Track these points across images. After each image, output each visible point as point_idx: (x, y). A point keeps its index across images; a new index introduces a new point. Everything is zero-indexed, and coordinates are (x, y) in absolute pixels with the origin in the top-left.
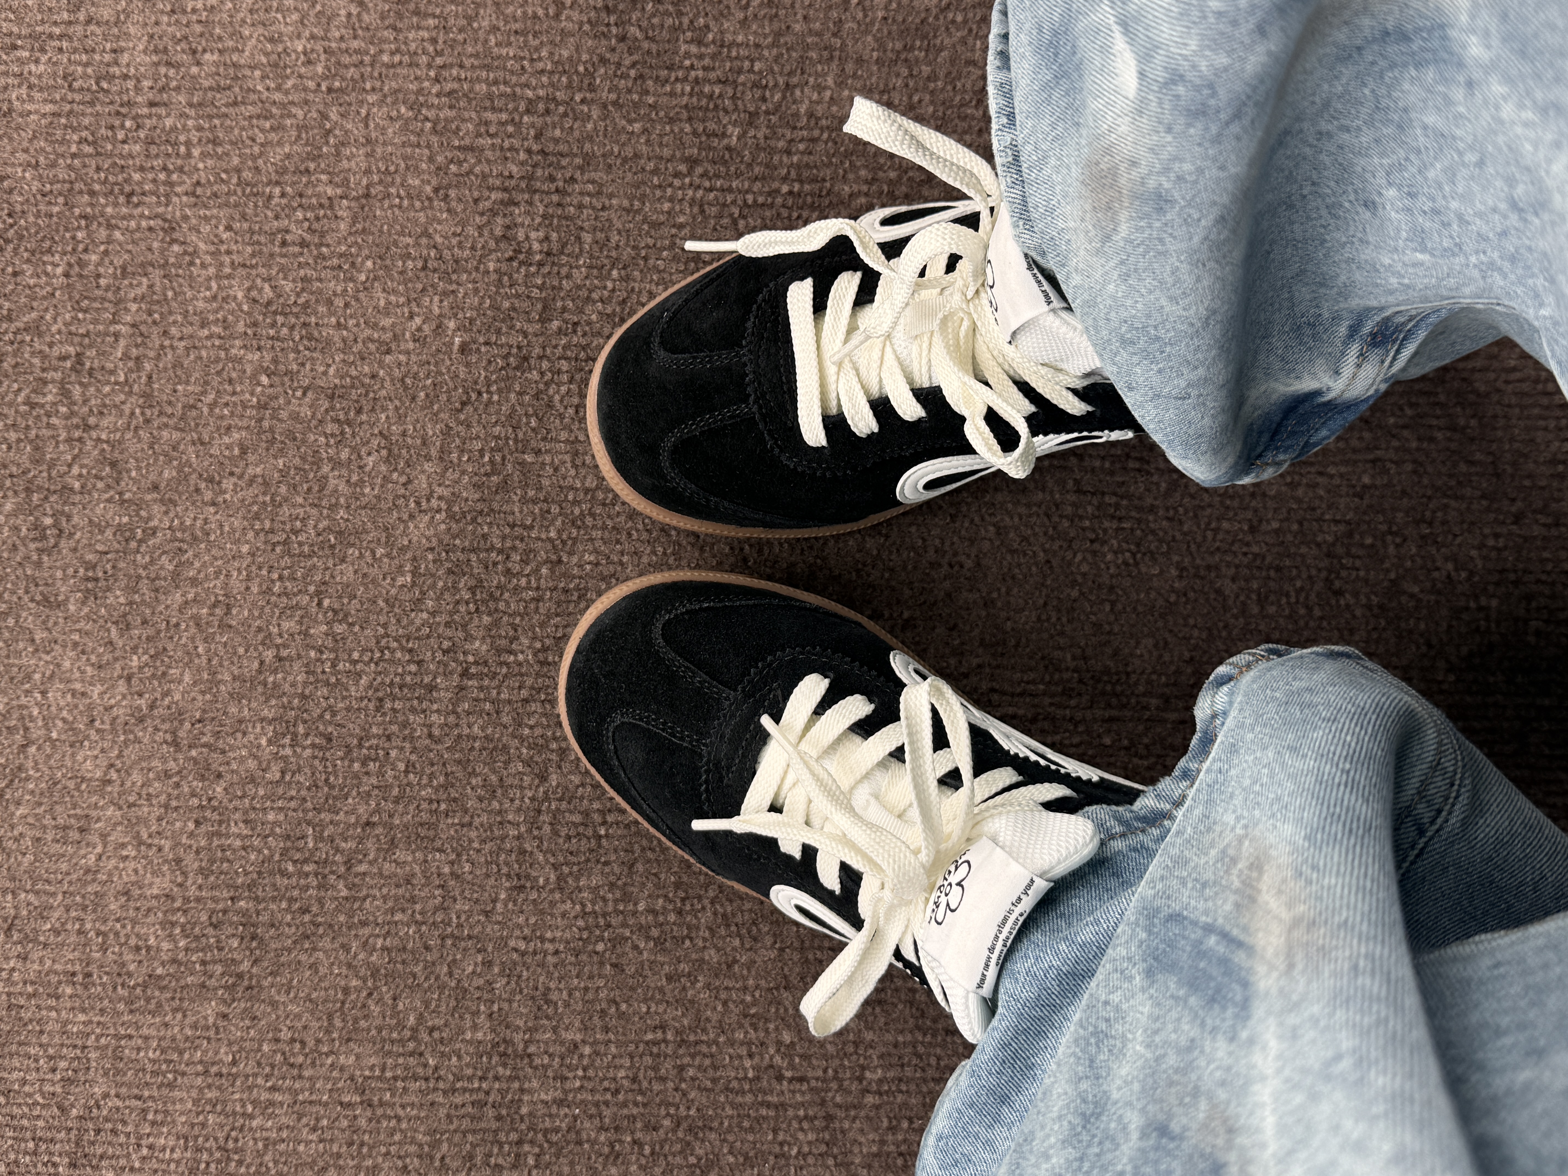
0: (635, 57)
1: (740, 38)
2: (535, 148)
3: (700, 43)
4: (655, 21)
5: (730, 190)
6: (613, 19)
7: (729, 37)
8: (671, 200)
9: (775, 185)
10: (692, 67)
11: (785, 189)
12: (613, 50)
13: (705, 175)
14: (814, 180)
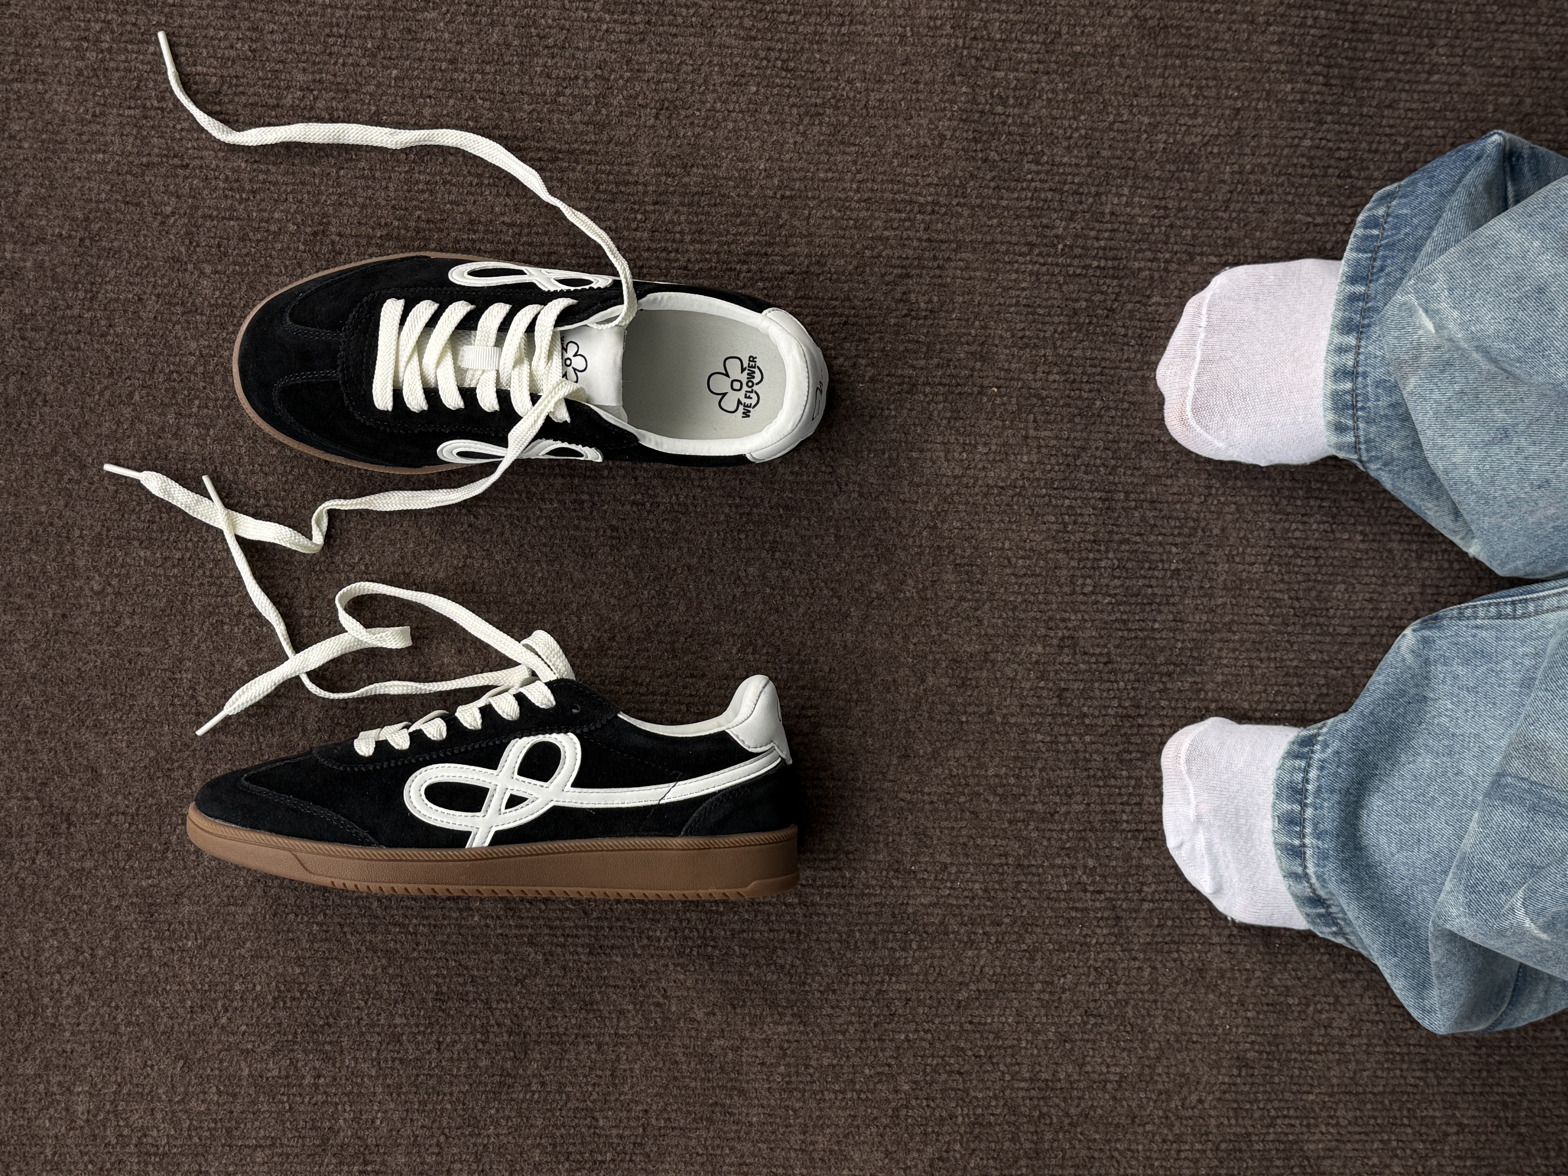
0: (994, 173)
1: (1065, 160)
2: (925, 237)
3: (1037, 163)
4: (1007, 147)
5: (1057, 265)
6: (979, 147)
7: (1057, 159)
8: (1017, 271)
9: (1088, 261)
10: (1032, 180)
11: (1095, 264)
12: (979, 168)
13: (1040, 254)
14: (1115, 259)
